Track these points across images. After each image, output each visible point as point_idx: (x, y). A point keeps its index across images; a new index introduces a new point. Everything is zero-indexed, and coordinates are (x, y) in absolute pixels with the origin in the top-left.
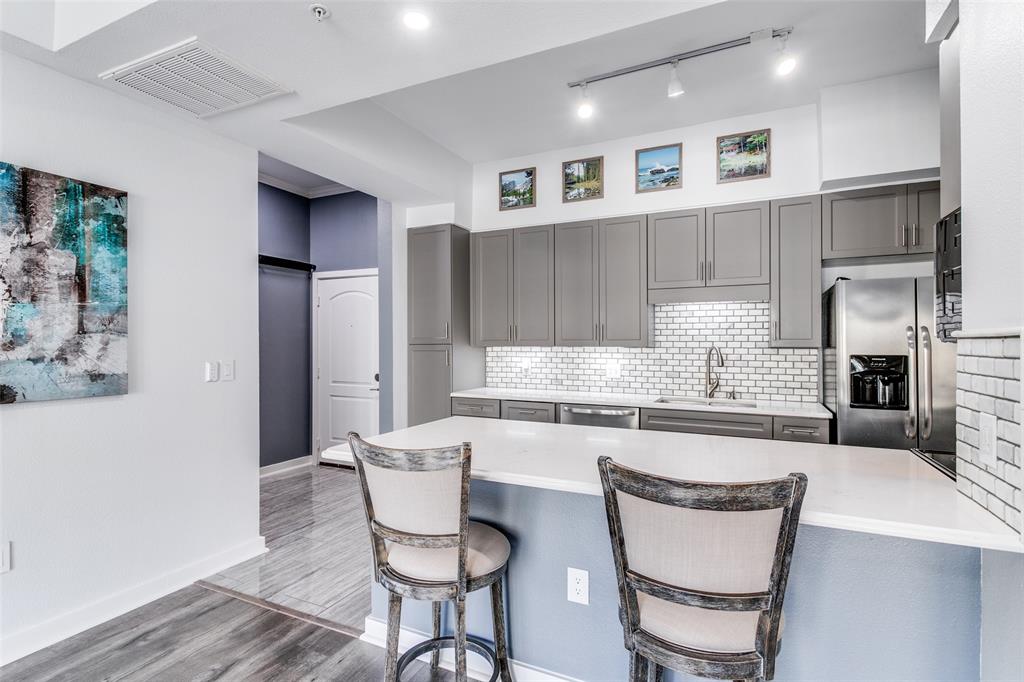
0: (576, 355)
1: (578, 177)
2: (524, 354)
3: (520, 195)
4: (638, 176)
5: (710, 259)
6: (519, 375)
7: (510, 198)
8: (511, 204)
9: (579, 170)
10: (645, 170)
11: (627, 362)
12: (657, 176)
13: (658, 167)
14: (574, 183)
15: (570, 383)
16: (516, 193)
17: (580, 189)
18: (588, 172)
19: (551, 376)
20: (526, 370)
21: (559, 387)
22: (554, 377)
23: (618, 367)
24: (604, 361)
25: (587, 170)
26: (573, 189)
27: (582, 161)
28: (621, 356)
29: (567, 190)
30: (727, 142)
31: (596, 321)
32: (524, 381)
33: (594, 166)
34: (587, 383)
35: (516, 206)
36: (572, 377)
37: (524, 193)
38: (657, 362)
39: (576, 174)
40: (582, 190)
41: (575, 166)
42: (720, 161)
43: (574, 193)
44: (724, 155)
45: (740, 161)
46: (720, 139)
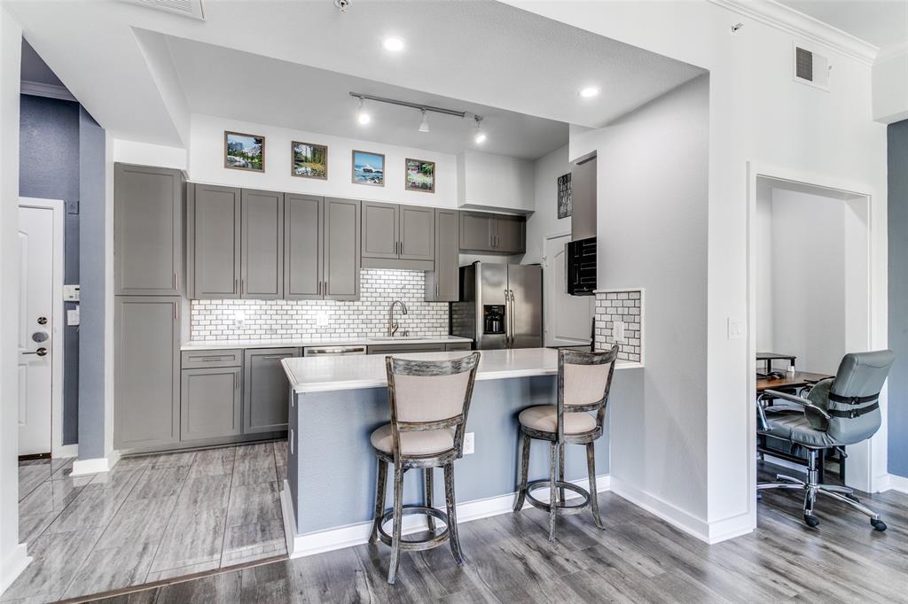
0: (290, 308)
1: (306, 158)
2: (237, 307)
3: (248, 158)
4: (354, 171)
5: (401, 240)
6: (230, 327)
7: (237, 158)
8: (237, 164)
9: (306, 152)
10: (359, 167)
11: (333, 312)
12: (367, 174)
13: (369, 167)
14: (302, 161)
15: (284, 331)
16: (243, 155)
17: (307, 168)
18: (314, 156)
19: (265, 327)
20: (240, 322)
21: (273, 336)
22: (269, 327)
23: (327, 317)
24: (314, 312)
25: (314, 154)
26: (301, 166)
27: (310, 145)
28: (328, 308)
29: (296, 166)
30: (411, 163)
31: (321, 280)
32: (237, 332)
33: (320, 153)
34: (299, 331)
35: (244, 167)
36: (287, 327)
37: (252, 158)
38: (356, 312)
39: (304, 154)
40: (309, 169)
41: (304, 147)
42: (407, 175)
43: (302, 169)
44: (409, 171)
45: (419, 178)
46: (408, 160)
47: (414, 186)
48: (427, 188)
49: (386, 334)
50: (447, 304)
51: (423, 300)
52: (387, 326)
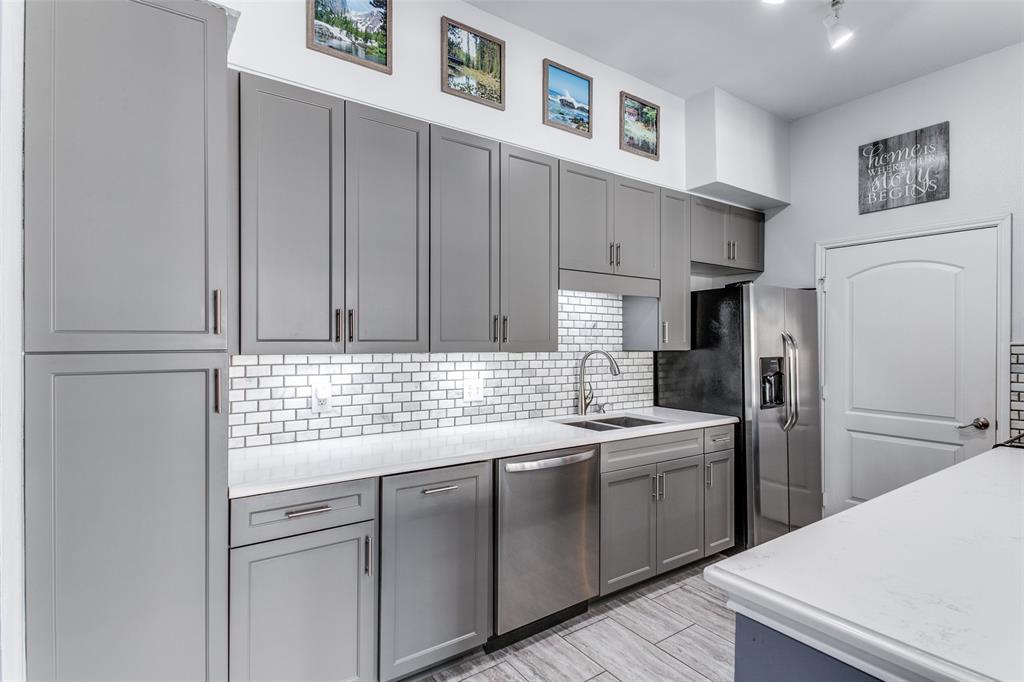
0: (415, 367)
1: (468, 59)
2: (314, 370)
3: (357, 34)
4: (545, 99)
5: (618, 240)
6: (302, 414)
7: (335, 31)
8: (335, 43)
9: (469, 47)
11: (490, 374)
12: (566, 110)
13: (568, 98)
14: (460, 63)
15: (406, 417)
16: (346, 25)
18: (483, 58)
19: (372, 409)
20: (322, 402)
21: (387, 428)
22: (376, 409)
23: (481, 383)
24: (458, 375)
25: (482, 53)
26: (460, 74)
27: (476, 34)
28: (482, 366)
29: (450, 71)
30: (628, 102)
32: (314, 424)
33: (492, 50)
34: (434, 414)
35: (348, 53)
36: (413, 406)
37: (367, 37)
38: (526, 373)
39: (465, 49)
40: (473, 83)
41: (463, 34)
42: (622, 122)
43: (460, 81)
44: (625, 116)
45: (638, 131)
46: (623, 96)
47: (631, 145)
48: (650, 150)
49: (571, 410)
50: (651, 354)
51: (620, 348)
52: (572, 395)
